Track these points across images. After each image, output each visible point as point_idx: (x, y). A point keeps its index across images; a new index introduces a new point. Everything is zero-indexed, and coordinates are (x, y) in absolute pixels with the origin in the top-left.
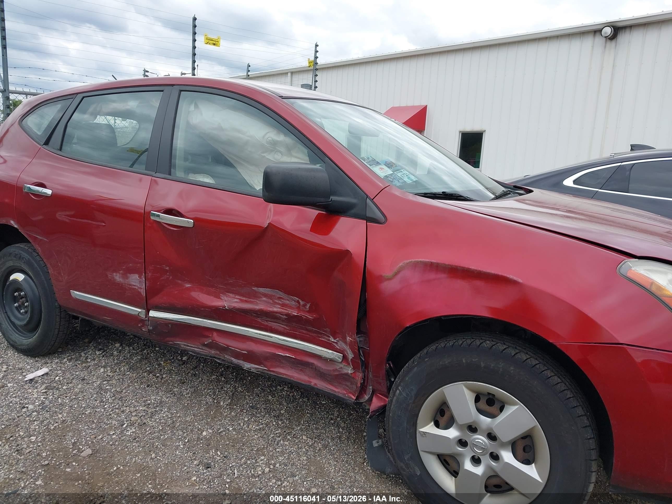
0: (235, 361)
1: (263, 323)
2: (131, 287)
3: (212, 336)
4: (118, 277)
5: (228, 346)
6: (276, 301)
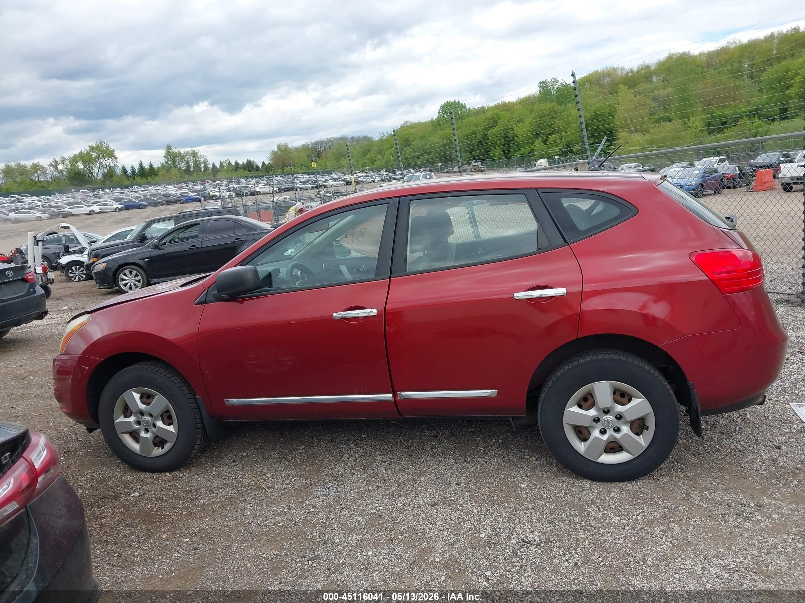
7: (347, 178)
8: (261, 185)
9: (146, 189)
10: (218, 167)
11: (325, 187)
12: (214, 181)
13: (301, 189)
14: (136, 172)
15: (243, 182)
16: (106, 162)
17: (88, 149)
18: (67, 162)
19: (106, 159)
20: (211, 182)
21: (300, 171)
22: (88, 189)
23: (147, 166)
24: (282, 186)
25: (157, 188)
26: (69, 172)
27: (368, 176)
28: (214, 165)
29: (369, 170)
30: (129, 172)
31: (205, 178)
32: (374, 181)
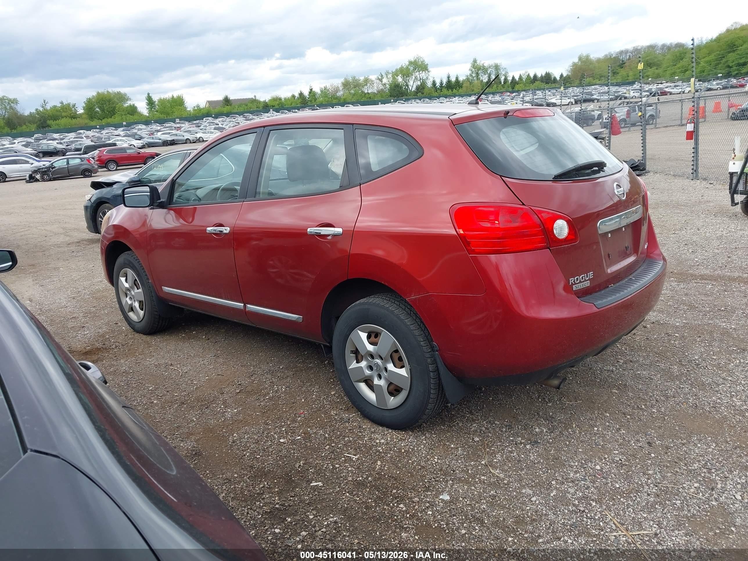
7: (652, 89)
8: (558, 96)
9: (451, 100)
10: (517, 79)
11: (626, 98)
12: (512, 92)
13: (598, 100)
14: (444, 84)
15: (539, 94)
16: (421, 75)
17: (407, 63)
18: (390, 76)
19: (421, 72)
20: (509, 94)
21: (598, 82)
22: (404, 99)
23: (453, 79)
24: (579, 97)
25: (460, 99)
26: (390, 85)
27: (678, 86)
28: (513, 78)
29: (678, 80)
30: (438, 85)
31: (503, 90)
32: (684, 92)
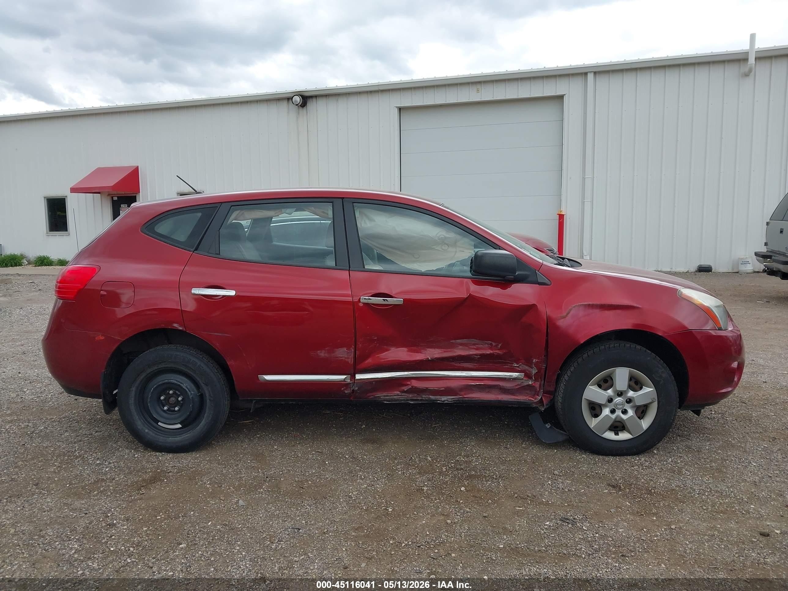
0: (432, 397)
1: (456, 365)
2: (337, 359)
3: (411, 383)
4: (322, 354)
5: (427, 388)
6: (471, 347)
